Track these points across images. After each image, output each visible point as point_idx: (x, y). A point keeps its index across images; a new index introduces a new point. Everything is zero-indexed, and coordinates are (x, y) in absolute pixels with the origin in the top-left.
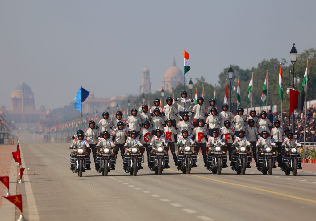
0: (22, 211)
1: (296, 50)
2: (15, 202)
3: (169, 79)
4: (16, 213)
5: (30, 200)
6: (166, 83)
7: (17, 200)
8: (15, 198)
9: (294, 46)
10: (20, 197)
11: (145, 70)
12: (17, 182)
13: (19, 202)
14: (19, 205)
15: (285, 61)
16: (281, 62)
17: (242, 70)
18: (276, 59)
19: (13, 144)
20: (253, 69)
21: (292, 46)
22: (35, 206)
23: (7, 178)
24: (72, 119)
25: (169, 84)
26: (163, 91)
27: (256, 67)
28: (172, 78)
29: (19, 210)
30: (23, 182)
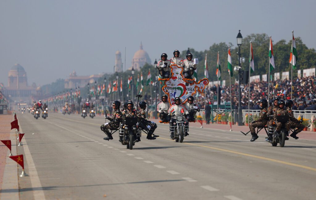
0: (23, 168)
1: (241, 35)
2: (18, 161)
3: (137, 60)
4: (18, 169)
5: (28, 159)
6: (135, 63)
7: (19, 159)
8: (18, 158)
9: (240, 32)
10: (22, 156)
11: (117, 52)
12: (17, 145)
13: (21, 161)
14: (22, 164)
15: (232, 44)
16: (228, 45)
17: (197, 52)
18: (224, 43)
19: (11, 114)
20: (206, 51)
21: (238, 32)
22: (33, 164)
23: (10, 141)
24: (58, 94)
25: (137, 64)
26: (133, 69)
27: (208, 49)
28: (139, 59)
29: (21, 167)
30: (21, 145)
